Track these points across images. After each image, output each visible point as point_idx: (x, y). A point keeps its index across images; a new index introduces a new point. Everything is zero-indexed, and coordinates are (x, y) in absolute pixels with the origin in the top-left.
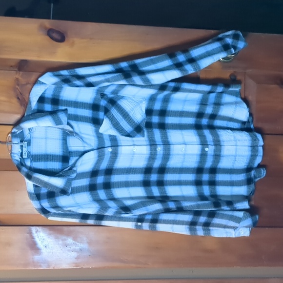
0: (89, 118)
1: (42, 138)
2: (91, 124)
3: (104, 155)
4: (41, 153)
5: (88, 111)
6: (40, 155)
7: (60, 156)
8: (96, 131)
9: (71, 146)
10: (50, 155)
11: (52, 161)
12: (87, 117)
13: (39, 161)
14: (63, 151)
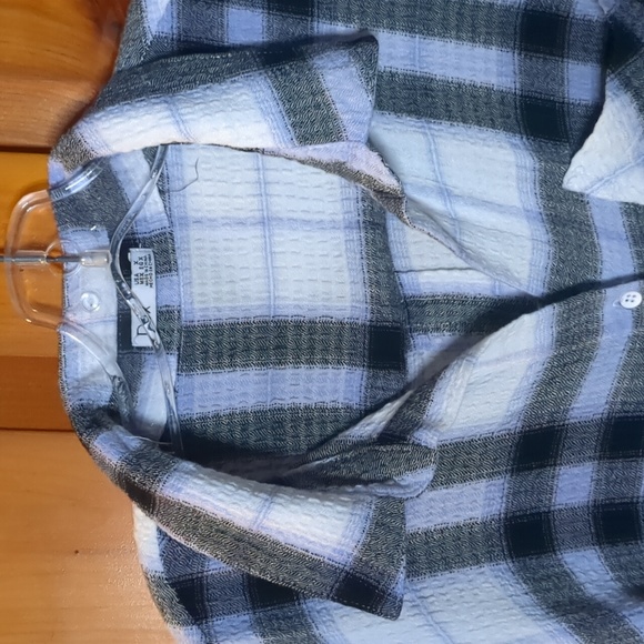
0: (503, 96)
1: (241, 223)
2: (517, 140)
3: (591, 330)
4: (240, 315)
5: (493, 53)
6: (233, 327)
7: (354, 328)
8: (544, 182)
9: (416, 264)
10: (298, 325)
11: (310, 362)
12: (489, 91)
13: (233, 365)
14: (375, 300)
